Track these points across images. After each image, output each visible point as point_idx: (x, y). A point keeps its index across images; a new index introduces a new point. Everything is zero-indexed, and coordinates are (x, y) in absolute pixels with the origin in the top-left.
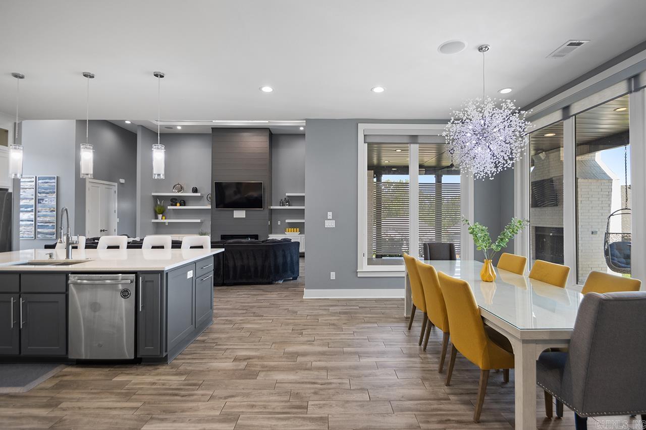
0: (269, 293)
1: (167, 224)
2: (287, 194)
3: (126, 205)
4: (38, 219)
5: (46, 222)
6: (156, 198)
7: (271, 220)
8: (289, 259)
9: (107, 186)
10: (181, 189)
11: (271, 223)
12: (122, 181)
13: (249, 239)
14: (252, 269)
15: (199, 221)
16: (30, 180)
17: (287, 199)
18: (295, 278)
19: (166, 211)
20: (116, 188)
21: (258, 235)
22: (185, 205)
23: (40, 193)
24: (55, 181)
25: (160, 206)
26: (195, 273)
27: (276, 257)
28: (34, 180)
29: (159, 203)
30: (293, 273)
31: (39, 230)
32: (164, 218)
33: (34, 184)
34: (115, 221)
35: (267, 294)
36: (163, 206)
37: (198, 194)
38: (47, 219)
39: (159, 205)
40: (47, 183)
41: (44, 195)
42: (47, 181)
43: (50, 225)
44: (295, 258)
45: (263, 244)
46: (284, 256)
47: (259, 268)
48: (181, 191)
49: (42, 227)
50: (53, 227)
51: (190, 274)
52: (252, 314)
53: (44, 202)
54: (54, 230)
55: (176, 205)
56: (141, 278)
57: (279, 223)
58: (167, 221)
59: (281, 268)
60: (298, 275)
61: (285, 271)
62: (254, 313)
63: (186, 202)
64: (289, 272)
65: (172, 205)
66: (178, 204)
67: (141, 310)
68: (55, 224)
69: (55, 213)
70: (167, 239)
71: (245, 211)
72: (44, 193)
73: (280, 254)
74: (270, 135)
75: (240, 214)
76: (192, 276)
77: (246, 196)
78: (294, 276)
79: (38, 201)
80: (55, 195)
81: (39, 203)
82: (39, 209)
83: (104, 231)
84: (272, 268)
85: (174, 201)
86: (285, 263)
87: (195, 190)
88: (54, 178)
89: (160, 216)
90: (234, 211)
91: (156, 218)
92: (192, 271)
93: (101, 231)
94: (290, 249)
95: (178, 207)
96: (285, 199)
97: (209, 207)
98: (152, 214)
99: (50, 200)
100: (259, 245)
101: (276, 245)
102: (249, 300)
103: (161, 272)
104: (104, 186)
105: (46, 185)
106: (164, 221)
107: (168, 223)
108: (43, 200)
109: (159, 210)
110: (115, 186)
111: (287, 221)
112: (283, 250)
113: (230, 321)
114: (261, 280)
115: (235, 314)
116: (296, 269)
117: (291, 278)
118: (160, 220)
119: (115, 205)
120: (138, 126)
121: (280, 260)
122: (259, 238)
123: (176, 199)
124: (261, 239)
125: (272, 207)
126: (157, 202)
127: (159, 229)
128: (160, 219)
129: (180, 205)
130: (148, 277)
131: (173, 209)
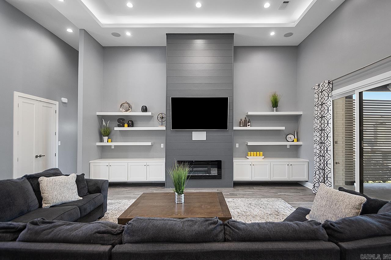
1: (113, 147)
2: (250, 113)
6: (101, 117)
9: (45, 104)
12: (65, 100)
15: (149, 144)
19: (113, 133)
20: (56, 107)
21: (221, 161)
22: (133, 126)
25: (106, 127)
29: (104, 124)
32: (110, 140)
34: (56, 144)
36: (109, 127)
37: (149, 113)
39: (104, 126)
48: (129, 109)
55: (124, 127)
57: (237, 146)
58: (113, 144)
63: (134, 122)
65: (119, 126)
66: (126, 125)
71: (205, 133)
75: (199, 136)
83: (40, 156)
85: (121, 121)
87: (145, 109)
89: (105, 138)
90: (193, 132)
91: (102, 140)
95: (126, 128)
96: (246, 118)
97: (163, 128)
98: (96, 136)
104: (41, 103)
106: (110, 144)
107: (115, 146)
109: (105, 133)
110: (55, 104)
111: (250, 143)
118: (105, 144)
119: (55, 127)
120: (81, 30)
123: (123, 120)
125: (234, 128)
126: (102, 123)
127: (104, 153)
128: (106, 142)
129: (128, 126)
131: (120, 131)
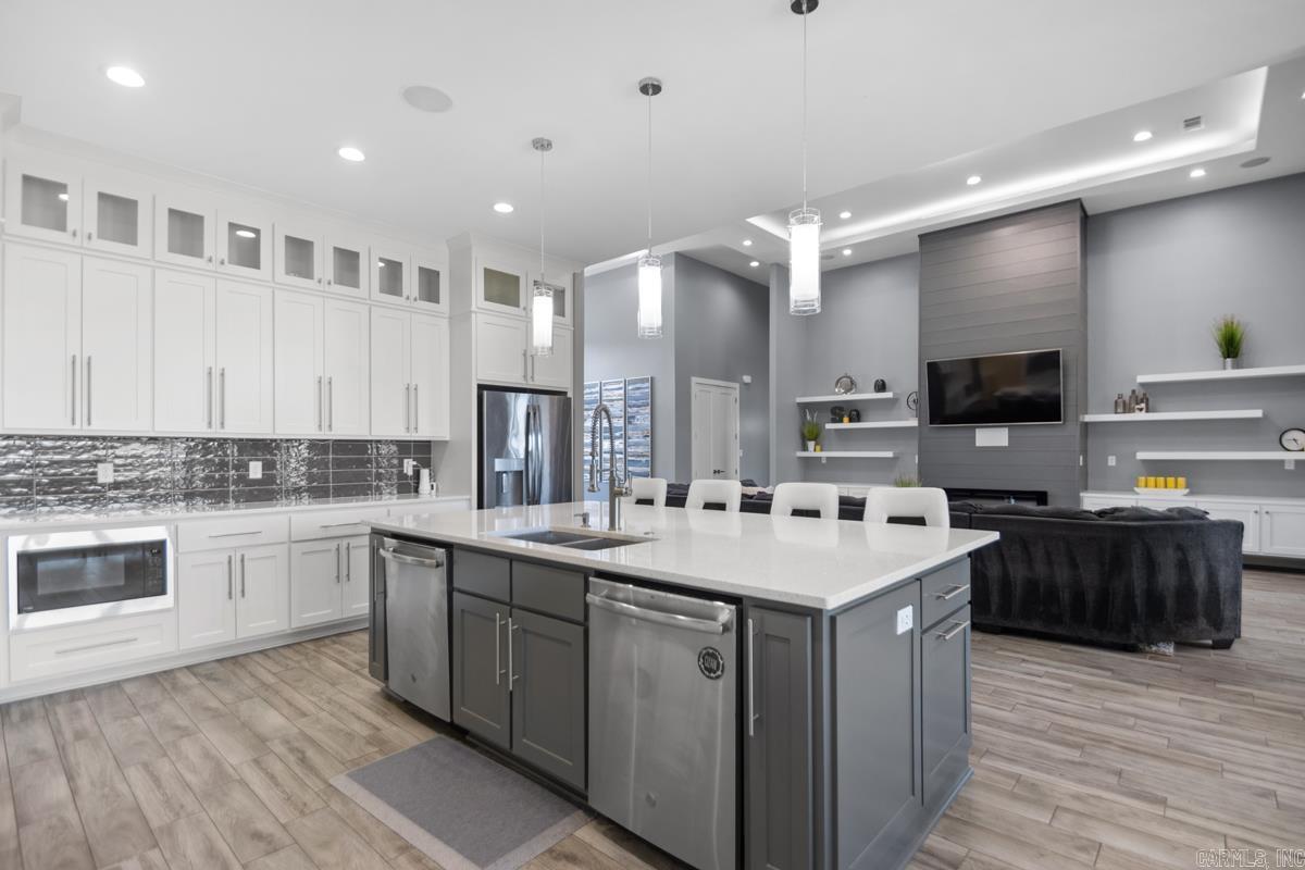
0: (1144, 689)
1: (824, 461)
2: (1142, 379)
3: (754, 426)
4: (629, 450)
5: (639, 456)
6: (804, 407)
7: (1085, 452)
8: (1200, 579)
9: (723, 391)
10: (851, 385)
11: (1085, 461)
12: (747, 379)
13: (1013, 501)
14: (1066, 596)
15: (890, 454)
16: (617, 386)
17: (1139, 394)
18: (1225, 645)
19: (823, 434)
20: (736, 394)
21: (1043, 493)
22: (859, 420)
23: (630, 407)
24: (648, 384)
25: (812, 423)
26: (919, 615)
27: (1151, 566)
28: (622, 385)
29: (808, 417)
30: (1217, 622)
31: (630, 468)
32: (818, 448)
33: (622, 392)
34: (736, 454)
35: (1135, 694)
36: (817, 424)
37: (888, 395)
38: (640, 450)
39: (809, 423)
40: (638, 388)
41: (635, 409)
42: (638, 385)
43: (644, 459)
44: (1224, 576)
45: (1102, 521)
46: (1184, 566)
47: (1091, 597)
48: (851, 389)
49: (634, 463)
50: (646, 465)
51: (905, 619)
52: (1113, 780)
53: (636, 422)
54: (649, 469)
55: (841, 421)
56: (750, 621)
57: (1112, 461)
58: (825, 455)
59: (1170, 603)
60: (1238, 636)
61: (1186, 614)
62: (1119, 774)
63: (862, 413)
64: (1202, 623)
65: (834, 421)
66: (846, 419)
67: (752, 733)
68: (649, 459)
69: (649, 439)
70: (828, 494)
71: (1006, 430)
72: (634, 406)
73: (1167, 559)
74: (1082, 219)
75: (992, 437)
76: (910, 626)
77: (998, 393)
78: (1223, 635)
79: (628, 419)
80: (648, 410)
81: (630, 423)
82: (630, 433)
83: (719, 472)
84: (1138, 601)
85: (838, 411)
86: (1186, 591)
87: (881, 386)
88: (646, 380)
89: (811, 444)
90: (977, 430)
91: (805, 448)
92: (910, 608)
93: (715, 472)
94: (1204, 544)
95: (846, 425)
96: (1134, 392)
97: (914, 423)
98: (796, 439)
99: (643, 420)
100: (1091, 525)
101: (1152, 528)
102: (1073, 703)
103: (812, 614)
104: (720, 390)
105: (638, 393)
106: (818, 454)
107: (828, 458)
108: (633, 417)
109: (810, 435)
110: (735, 389)
111: (1141, 455)
112: (1179, 548)
113: (1033, 787)
114: (1095, 634)
115: (1039, 755)
116: (1227, 614)
117: (1210, 642)
118: (811, 453)
119: (736, 426)
120: (772, 265)
121: (1168, 578)
122: (1050, 499)
123: (841, 409)
124: (1057, 503)
125: (1088, 418)
126: (805, 416)
127: (810, 470)
128: (812, 451)
129: (851, 421)
130: (775, 623)
131: (836, 430)
